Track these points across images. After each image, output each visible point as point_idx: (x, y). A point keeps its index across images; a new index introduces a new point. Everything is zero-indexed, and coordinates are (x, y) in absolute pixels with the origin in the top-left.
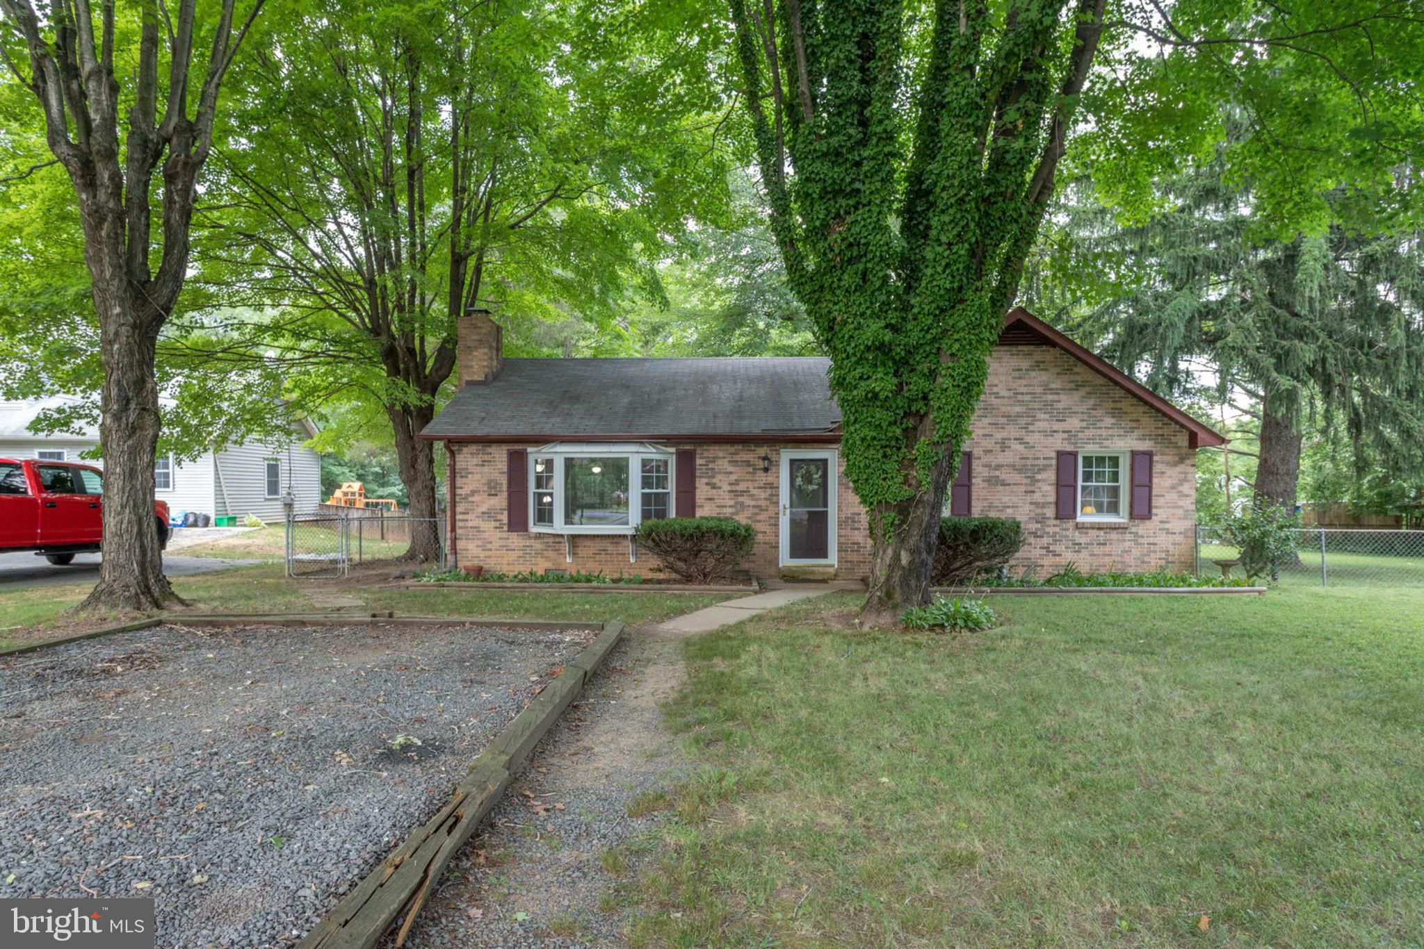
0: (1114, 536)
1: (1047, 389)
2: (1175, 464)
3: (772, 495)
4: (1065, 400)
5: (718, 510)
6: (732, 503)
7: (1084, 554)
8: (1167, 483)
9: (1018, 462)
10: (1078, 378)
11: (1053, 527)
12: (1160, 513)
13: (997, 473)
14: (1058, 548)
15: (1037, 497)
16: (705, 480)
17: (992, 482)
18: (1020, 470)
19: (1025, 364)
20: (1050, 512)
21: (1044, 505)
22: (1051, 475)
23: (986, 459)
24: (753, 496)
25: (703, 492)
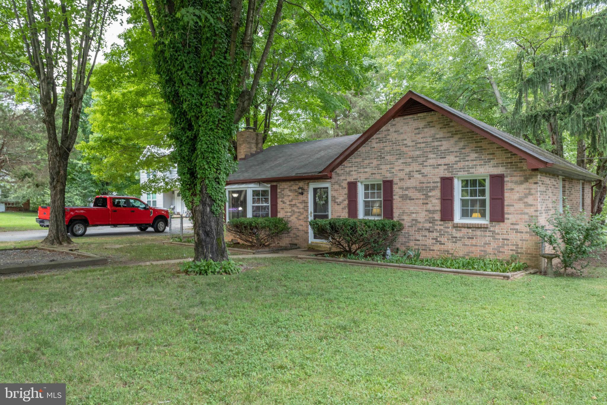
0: (478, 233)
1: (434, 139)
2: (521, 183)
3: (305, 206)
4: (445, 145)
5: (285, 214)
6: (290, 210)
7: (459, 244)
8: (516, 196)
9: (419, 186)
10: (453, 129)
11: (439, 226)
12: (511, 217)
13: (407, 192)
14: (443, 239)
15: (430, 207)
16: (281, 200)
17: (404, 197)
18: (420, 190)
19: (421, 124)
20: (438, 216)
21: (434, 212)
22: (437, 193)
23: (400, 184)
24: (298, 207)
25: (280, 205)
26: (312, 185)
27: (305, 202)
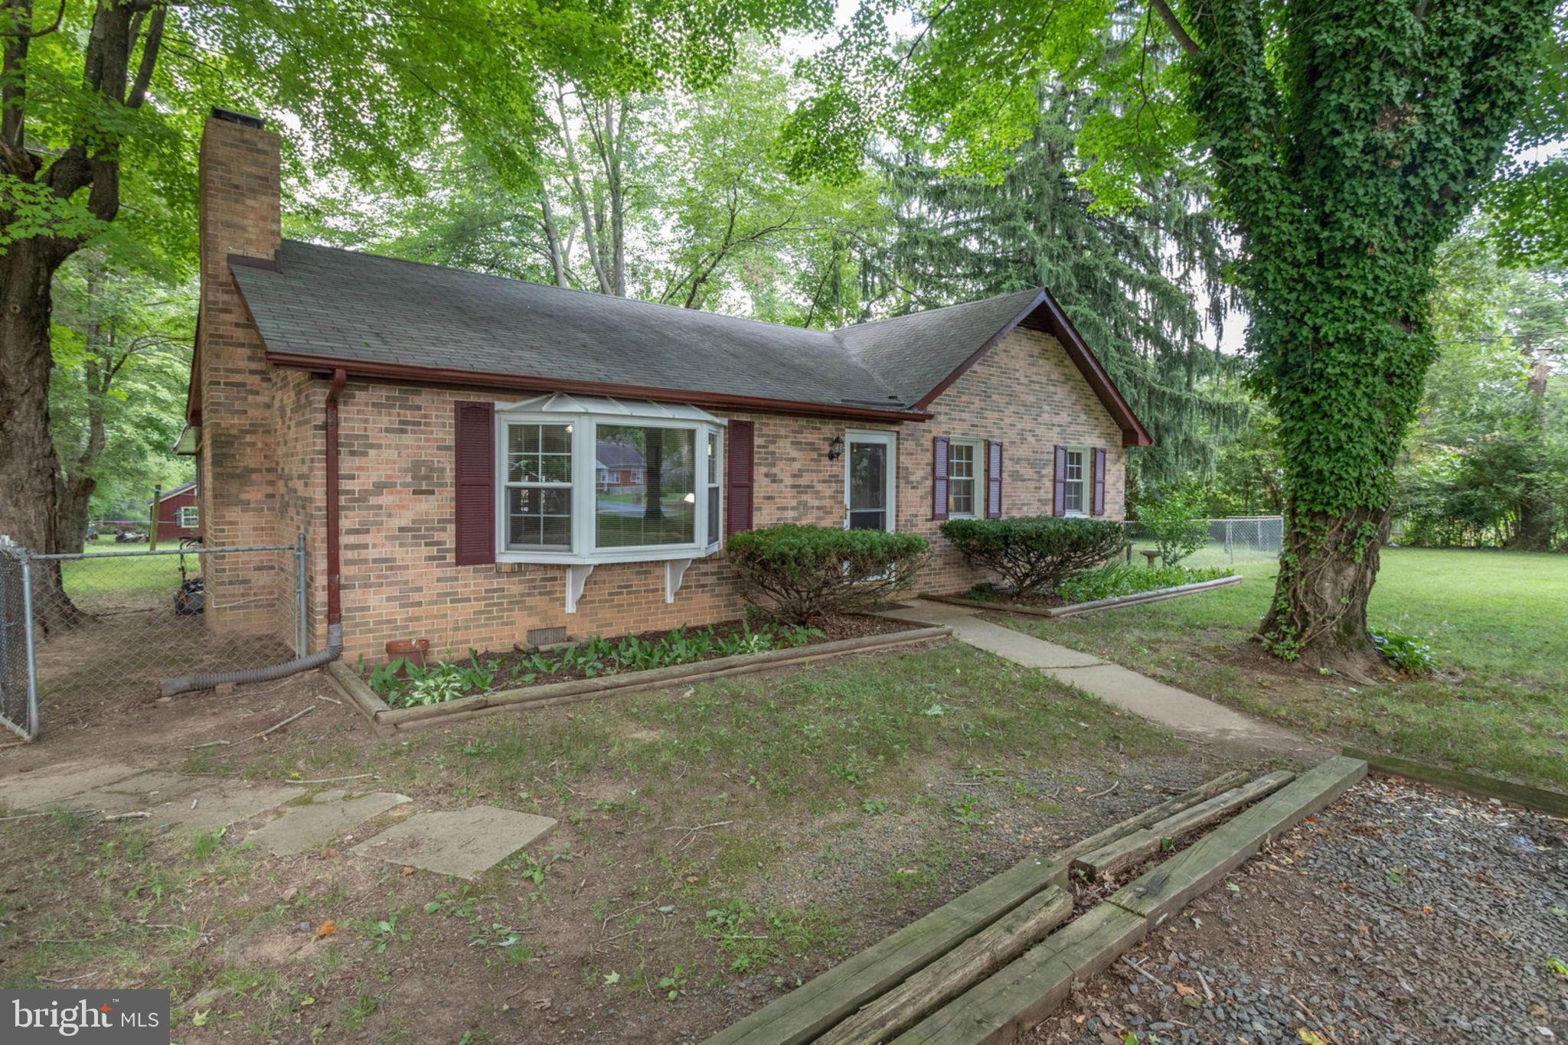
1: (1049, 379)
2: (1115, 462)
3: (837, 492)
4: (1059, 393)
5: (779, 514)
6: (794, 503)
9: (1032, 456)
13: (1018, 467)
15: (1042, 493)
16: (764, 470)
17: (1015, 476)
20: (1050, 509)
21: (1046, 502)
22: (1050, 470)
23: (1012, 451)
24: (817, 492)
25: (761, 486)
26: (851, 436)
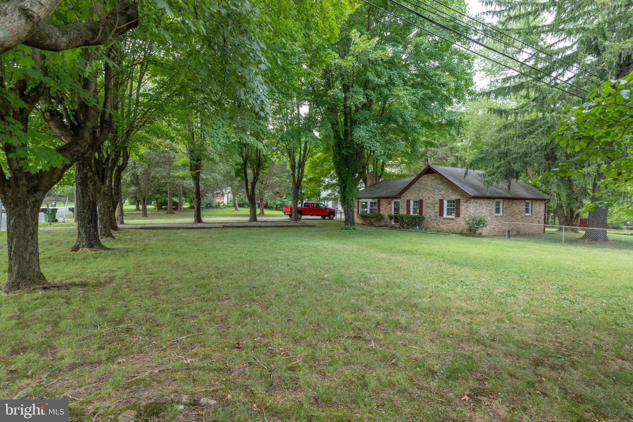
0: (451, 221)
1: (438, 184)
2: (465, 203)
4: (441, 187)
7: (445, 226)
8: (464, 207)
9: (432, 202)
10: (444, 181)
11: (438, 218)
12: (462, 216)
13: (428, 205)
14: (440, 224)
15: (435, 211)
16: (381, 206)
17: (427, 207)
18: (432, 204)
19: (433, 178)
20: (438, 214)
21: (436, 213)
22: (438, 205)
23: (426, 201)
25: (381, 208)
26: (394, 200)
27: (391, 207)
